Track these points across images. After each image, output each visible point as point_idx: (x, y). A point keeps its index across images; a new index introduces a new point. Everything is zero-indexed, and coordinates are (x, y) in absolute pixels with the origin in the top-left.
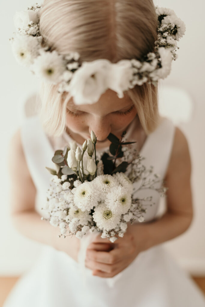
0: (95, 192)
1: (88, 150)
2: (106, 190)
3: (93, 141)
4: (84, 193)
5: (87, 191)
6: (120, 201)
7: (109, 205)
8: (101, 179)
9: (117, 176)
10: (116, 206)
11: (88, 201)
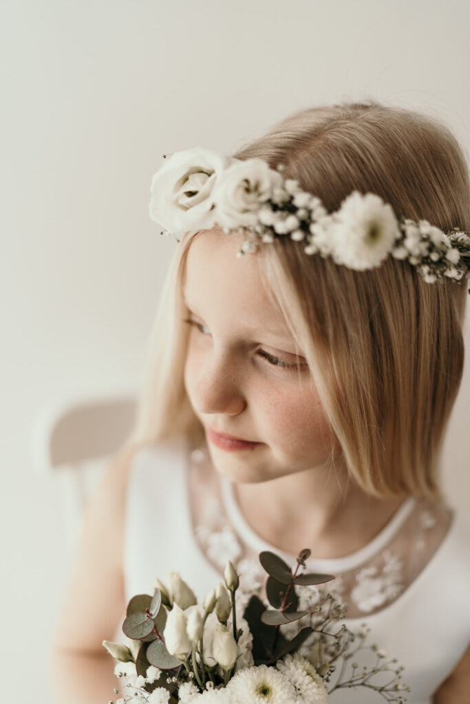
1: (219, 610)
3: (231, 585)
9: (289, 669)
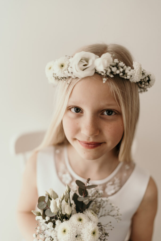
0: (73, 229)
1: (65, 199)
2: (81, 227)
3: (68, 191)
4: (65, 231)
5: (67, 229)
6: (92, 235)
7: (84, 238)
8: (76, 218)
9: (87, 213)
10: (90, 239)
11: (69, 237)
